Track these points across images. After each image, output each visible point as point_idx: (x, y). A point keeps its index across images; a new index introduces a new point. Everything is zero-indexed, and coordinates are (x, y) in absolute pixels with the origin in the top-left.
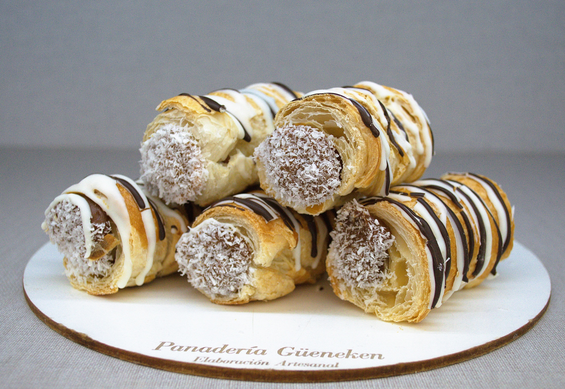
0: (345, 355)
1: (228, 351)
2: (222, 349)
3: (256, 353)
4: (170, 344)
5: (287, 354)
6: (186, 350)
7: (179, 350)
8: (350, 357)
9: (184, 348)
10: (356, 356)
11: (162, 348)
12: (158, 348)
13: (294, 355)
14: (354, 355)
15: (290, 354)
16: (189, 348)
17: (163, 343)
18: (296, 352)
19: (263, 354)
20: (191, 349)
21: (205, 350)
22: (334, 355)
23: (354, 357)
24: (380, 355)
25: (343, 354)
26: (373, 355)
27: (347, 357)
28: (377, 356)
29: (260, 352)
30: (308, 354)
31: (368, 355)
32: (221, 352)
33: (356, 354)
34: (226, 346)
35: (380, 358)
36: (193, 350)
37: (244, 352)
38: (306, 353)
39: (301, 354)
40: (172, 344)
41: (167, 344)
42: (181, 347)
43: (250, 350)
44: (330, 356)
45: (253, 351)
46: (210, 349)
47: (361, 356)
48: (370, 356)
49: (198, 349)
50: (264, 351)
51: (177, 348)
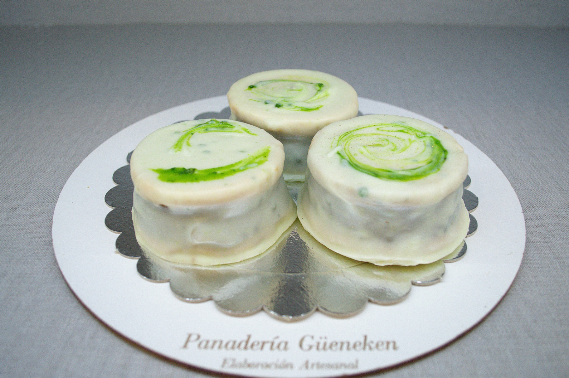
0: (362, 346)
1: (252, 346)
2: (247, 342)
3: (278, 346)
4: (196, 337)
5: (309, 347)
6: (213, 347)
7: (206, 347)
8: (367, 348)
9: (210, 344)
10: (373, 346)
11: (190, 344)
12: (185, 346)
13: (314, 349)
14: (371, 344)
15: (311, 347)
16: (215, 342)
17: (190, 336)
18: (315, 344)
19: (285, 348)
20: (217, 345)
21: (230, 345)
22: (351, 345)
23: (370, 348)
24: (394, 343)
25: (360, 344)
26: (388, 343)
27: (364, 348)
28: (391, 345)
29: (282, 346)
30: (328, 345)
31: (383, 343)
32: (246, 348)
33: (372, 342)
34: (249, 337)
35: (395, 348)
36: (220, 347)
37: (267, 346)
38: (325, 344)
39: (321, 346)
40: (199, 337)
41: (194, 337)
42: (208, 342)
43: (273, 343)
44: (348, 348)
45: (275, 345)
46: (235, 342)
47: (377, 346)
48: (385, 345)
49: (224, 344)
50: (286, 343)
51: (203, 344)
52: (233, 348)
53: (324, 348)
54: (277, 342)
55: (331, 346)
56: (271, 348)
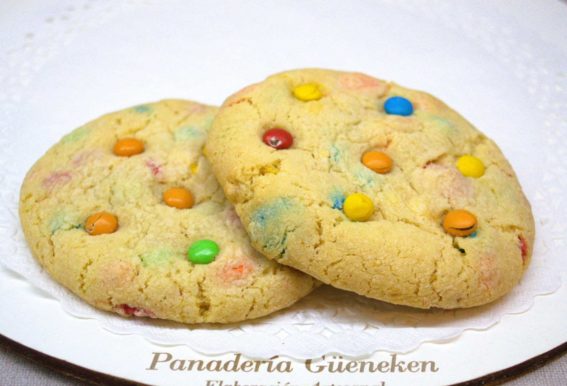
0: (390, 367)
1: (243, 366)
2: (236, 363)
3: (279, 367)
4: (165, 357)
5: (318, 368)
6: (190, 368)
7: (181, 368)
8: (397, 368)
9: (187, 364)
10: (404, 367)
11: (158, 365)
12: (153, 367)
13: (326, 369)
14: (401, 365)
15: (321, 368)
16: (192, 363)
17: (157, 355)
18: (328, 365)
19: (288, 369)
20: (196, 366)
21: (214, 365)
22: (375, 366)
23: (401, 370)
24: (433, 364)
25: (387, 364)
26: (424, 364)
27: (392, 370)
28: (428, 366)
29: (284, 366)
30: (344, 366)
31: (417, 364)
32: (235, 369)
33: (403, 363)
34: (238, 356)
35: (433, 369)
36: (199, 369)
37: (264, 367)
38: (340, 364)
39: (335, 367)
40: (170, 357)
41: (163, 357)
42: (183, 362)
43: (271, 364)
44: (371, 370)
45: (274, 365)
46: (219, 363)
47: (410, 366)
48: (420, 365)
49: (205, 365)
50: (289, 364)
51: (177, 365)
52: (217, 369)
53: (339, 369)
54: (276, 362)
55: (348, 368)
56: (269, 370)
